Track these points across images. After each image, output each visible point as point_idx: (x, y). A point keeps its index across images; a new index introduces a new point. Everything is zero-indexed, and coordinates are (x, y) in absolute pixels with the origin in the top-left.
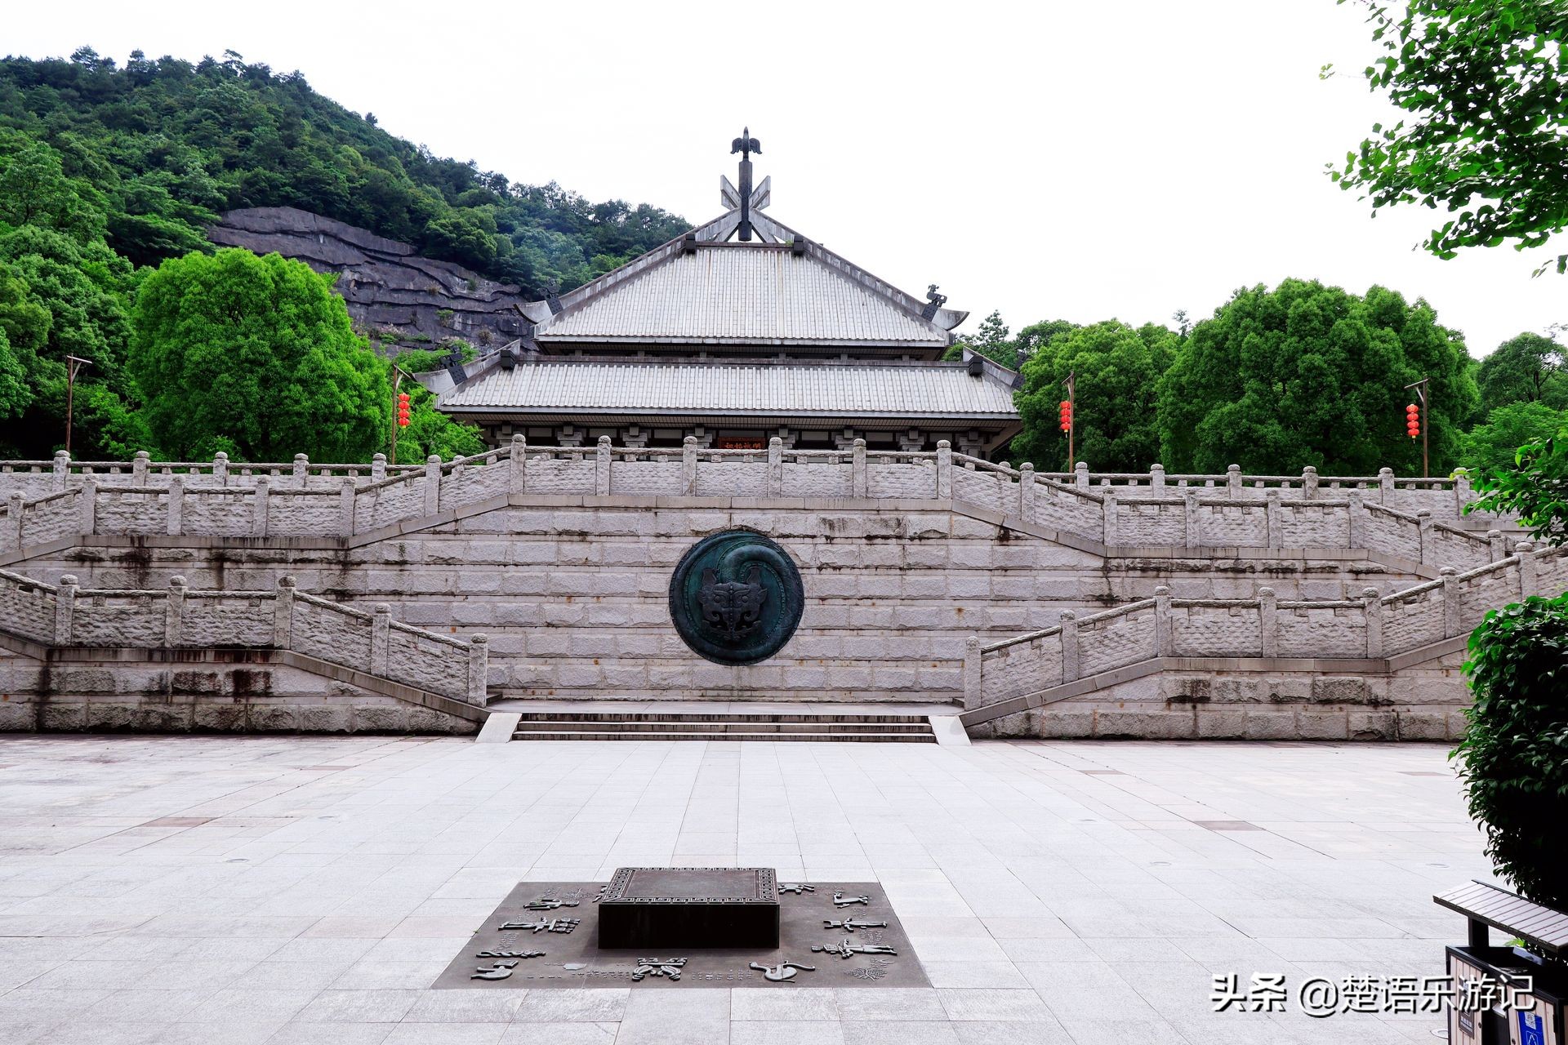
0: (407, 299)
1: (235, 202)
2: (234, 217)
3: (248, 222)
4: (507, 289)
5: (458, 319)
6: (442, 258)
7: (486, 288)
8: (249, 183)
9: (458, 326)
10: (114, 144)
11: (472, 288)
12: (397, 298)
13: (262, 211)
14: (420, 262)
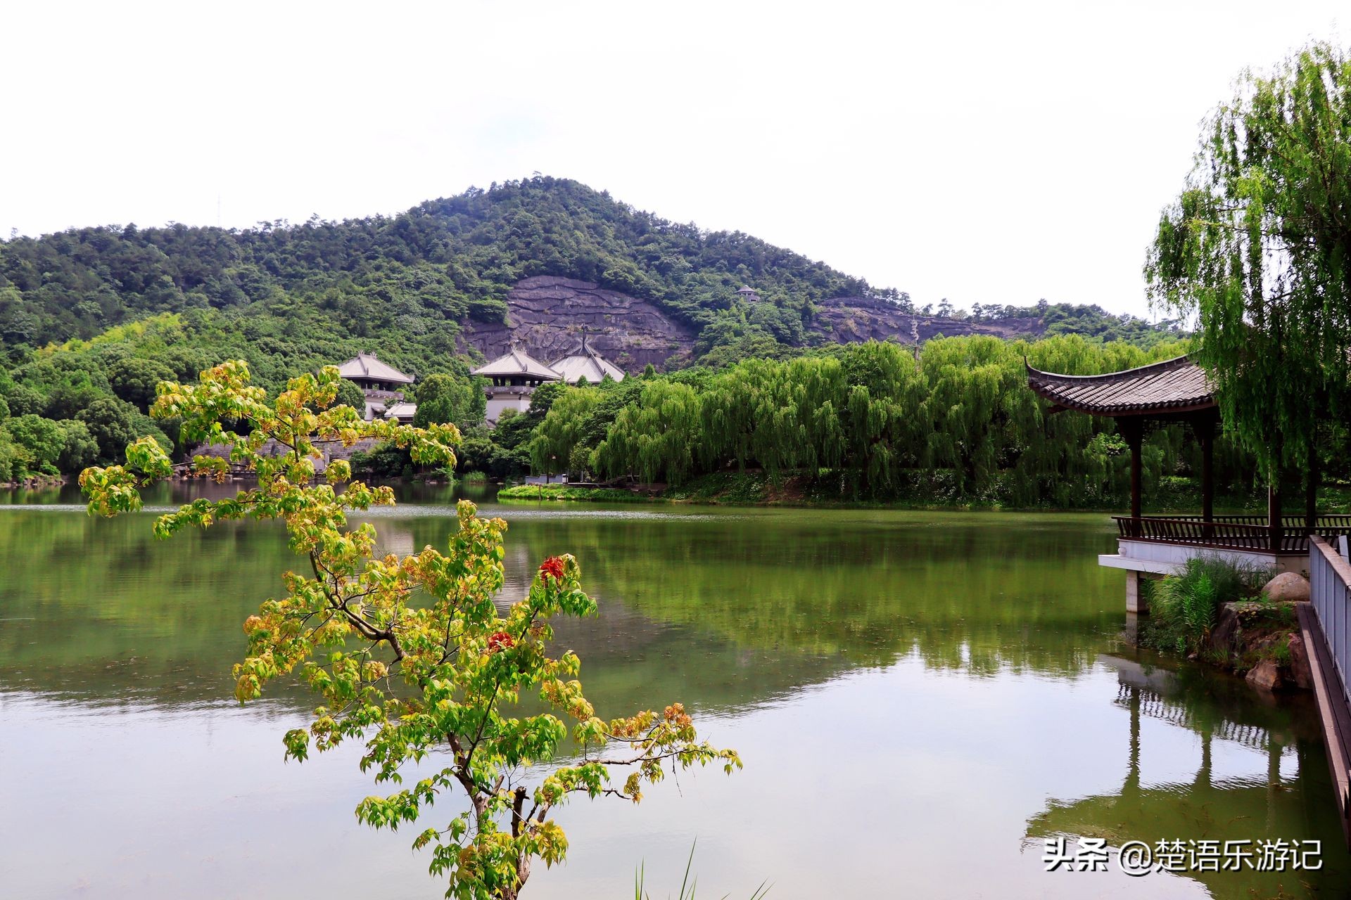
0: (592, 311)
1: (521, 277)
2: (520, 284)
3: (526, 285)
4: (637, 301)
5: (613, 318)
6: (609, 289)
7: (628, 301)
8: (527, 267)
9: (613, 321)
10: (477, 255)
11: (622, 302)
12: (588, 311)
13: (532, 279)
14: (600, 292)
